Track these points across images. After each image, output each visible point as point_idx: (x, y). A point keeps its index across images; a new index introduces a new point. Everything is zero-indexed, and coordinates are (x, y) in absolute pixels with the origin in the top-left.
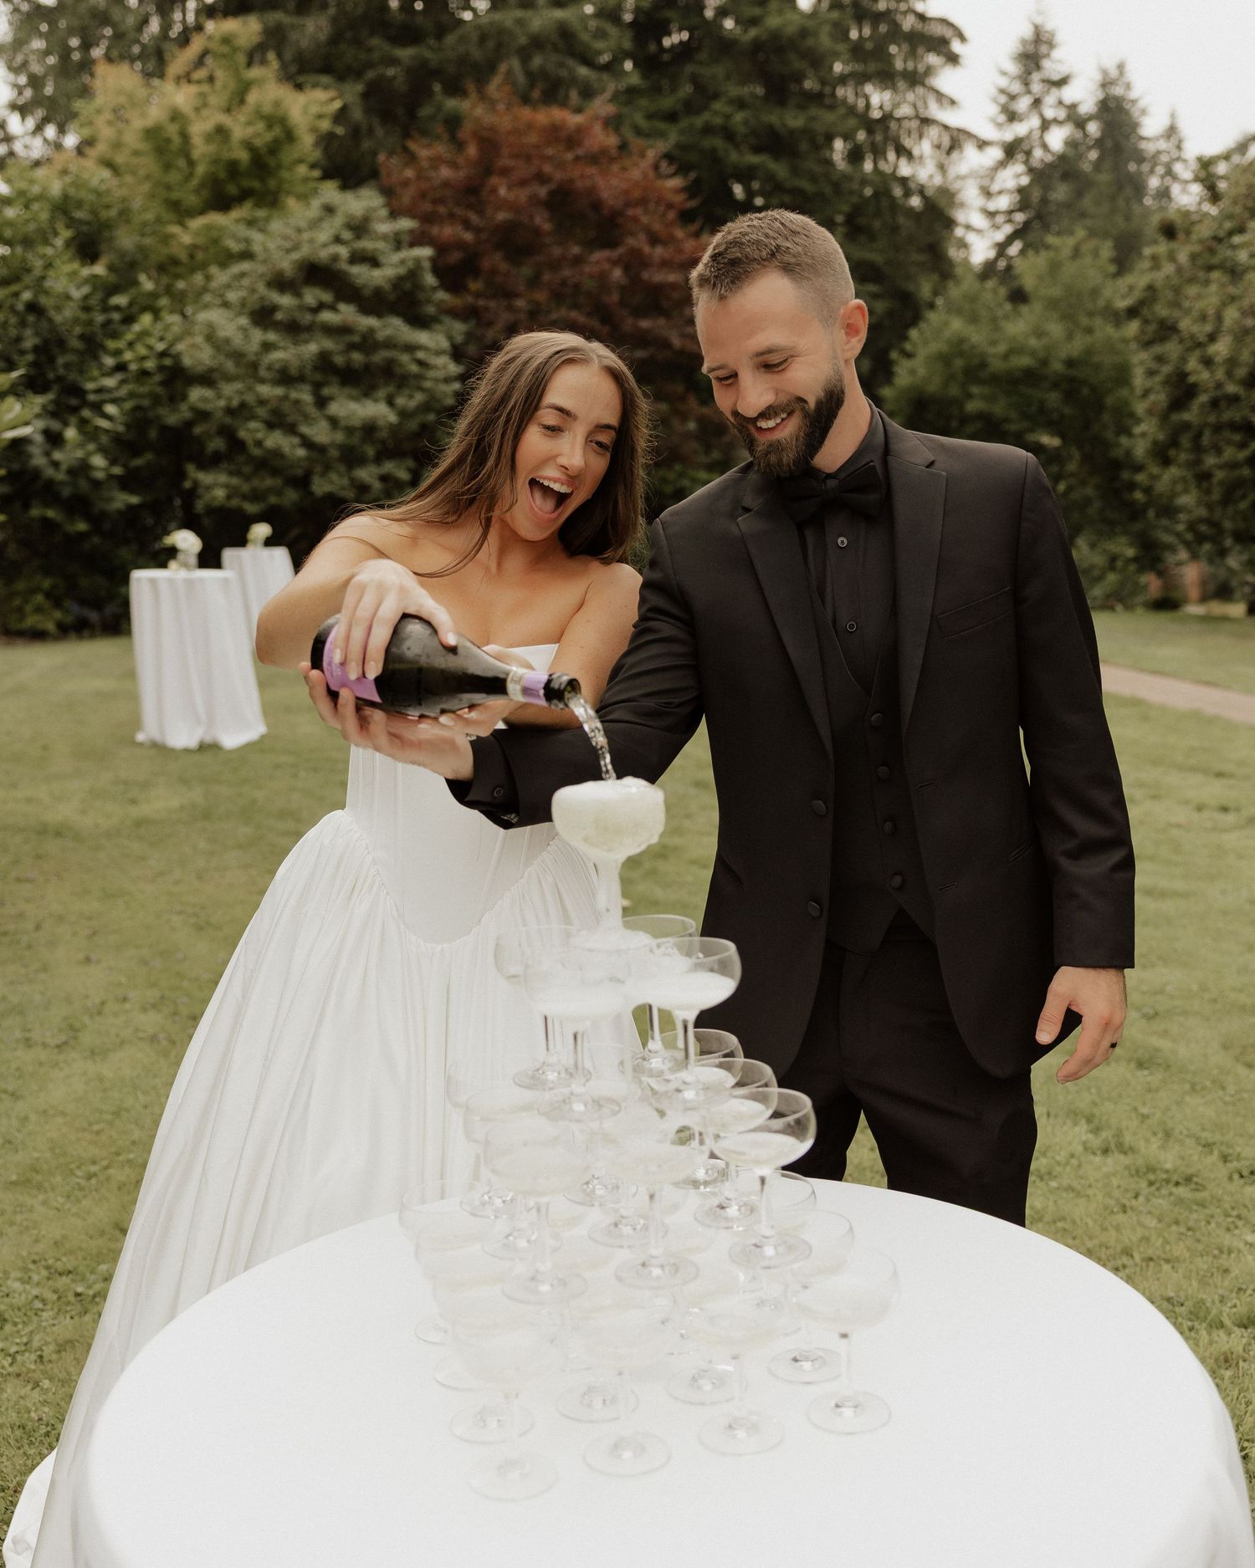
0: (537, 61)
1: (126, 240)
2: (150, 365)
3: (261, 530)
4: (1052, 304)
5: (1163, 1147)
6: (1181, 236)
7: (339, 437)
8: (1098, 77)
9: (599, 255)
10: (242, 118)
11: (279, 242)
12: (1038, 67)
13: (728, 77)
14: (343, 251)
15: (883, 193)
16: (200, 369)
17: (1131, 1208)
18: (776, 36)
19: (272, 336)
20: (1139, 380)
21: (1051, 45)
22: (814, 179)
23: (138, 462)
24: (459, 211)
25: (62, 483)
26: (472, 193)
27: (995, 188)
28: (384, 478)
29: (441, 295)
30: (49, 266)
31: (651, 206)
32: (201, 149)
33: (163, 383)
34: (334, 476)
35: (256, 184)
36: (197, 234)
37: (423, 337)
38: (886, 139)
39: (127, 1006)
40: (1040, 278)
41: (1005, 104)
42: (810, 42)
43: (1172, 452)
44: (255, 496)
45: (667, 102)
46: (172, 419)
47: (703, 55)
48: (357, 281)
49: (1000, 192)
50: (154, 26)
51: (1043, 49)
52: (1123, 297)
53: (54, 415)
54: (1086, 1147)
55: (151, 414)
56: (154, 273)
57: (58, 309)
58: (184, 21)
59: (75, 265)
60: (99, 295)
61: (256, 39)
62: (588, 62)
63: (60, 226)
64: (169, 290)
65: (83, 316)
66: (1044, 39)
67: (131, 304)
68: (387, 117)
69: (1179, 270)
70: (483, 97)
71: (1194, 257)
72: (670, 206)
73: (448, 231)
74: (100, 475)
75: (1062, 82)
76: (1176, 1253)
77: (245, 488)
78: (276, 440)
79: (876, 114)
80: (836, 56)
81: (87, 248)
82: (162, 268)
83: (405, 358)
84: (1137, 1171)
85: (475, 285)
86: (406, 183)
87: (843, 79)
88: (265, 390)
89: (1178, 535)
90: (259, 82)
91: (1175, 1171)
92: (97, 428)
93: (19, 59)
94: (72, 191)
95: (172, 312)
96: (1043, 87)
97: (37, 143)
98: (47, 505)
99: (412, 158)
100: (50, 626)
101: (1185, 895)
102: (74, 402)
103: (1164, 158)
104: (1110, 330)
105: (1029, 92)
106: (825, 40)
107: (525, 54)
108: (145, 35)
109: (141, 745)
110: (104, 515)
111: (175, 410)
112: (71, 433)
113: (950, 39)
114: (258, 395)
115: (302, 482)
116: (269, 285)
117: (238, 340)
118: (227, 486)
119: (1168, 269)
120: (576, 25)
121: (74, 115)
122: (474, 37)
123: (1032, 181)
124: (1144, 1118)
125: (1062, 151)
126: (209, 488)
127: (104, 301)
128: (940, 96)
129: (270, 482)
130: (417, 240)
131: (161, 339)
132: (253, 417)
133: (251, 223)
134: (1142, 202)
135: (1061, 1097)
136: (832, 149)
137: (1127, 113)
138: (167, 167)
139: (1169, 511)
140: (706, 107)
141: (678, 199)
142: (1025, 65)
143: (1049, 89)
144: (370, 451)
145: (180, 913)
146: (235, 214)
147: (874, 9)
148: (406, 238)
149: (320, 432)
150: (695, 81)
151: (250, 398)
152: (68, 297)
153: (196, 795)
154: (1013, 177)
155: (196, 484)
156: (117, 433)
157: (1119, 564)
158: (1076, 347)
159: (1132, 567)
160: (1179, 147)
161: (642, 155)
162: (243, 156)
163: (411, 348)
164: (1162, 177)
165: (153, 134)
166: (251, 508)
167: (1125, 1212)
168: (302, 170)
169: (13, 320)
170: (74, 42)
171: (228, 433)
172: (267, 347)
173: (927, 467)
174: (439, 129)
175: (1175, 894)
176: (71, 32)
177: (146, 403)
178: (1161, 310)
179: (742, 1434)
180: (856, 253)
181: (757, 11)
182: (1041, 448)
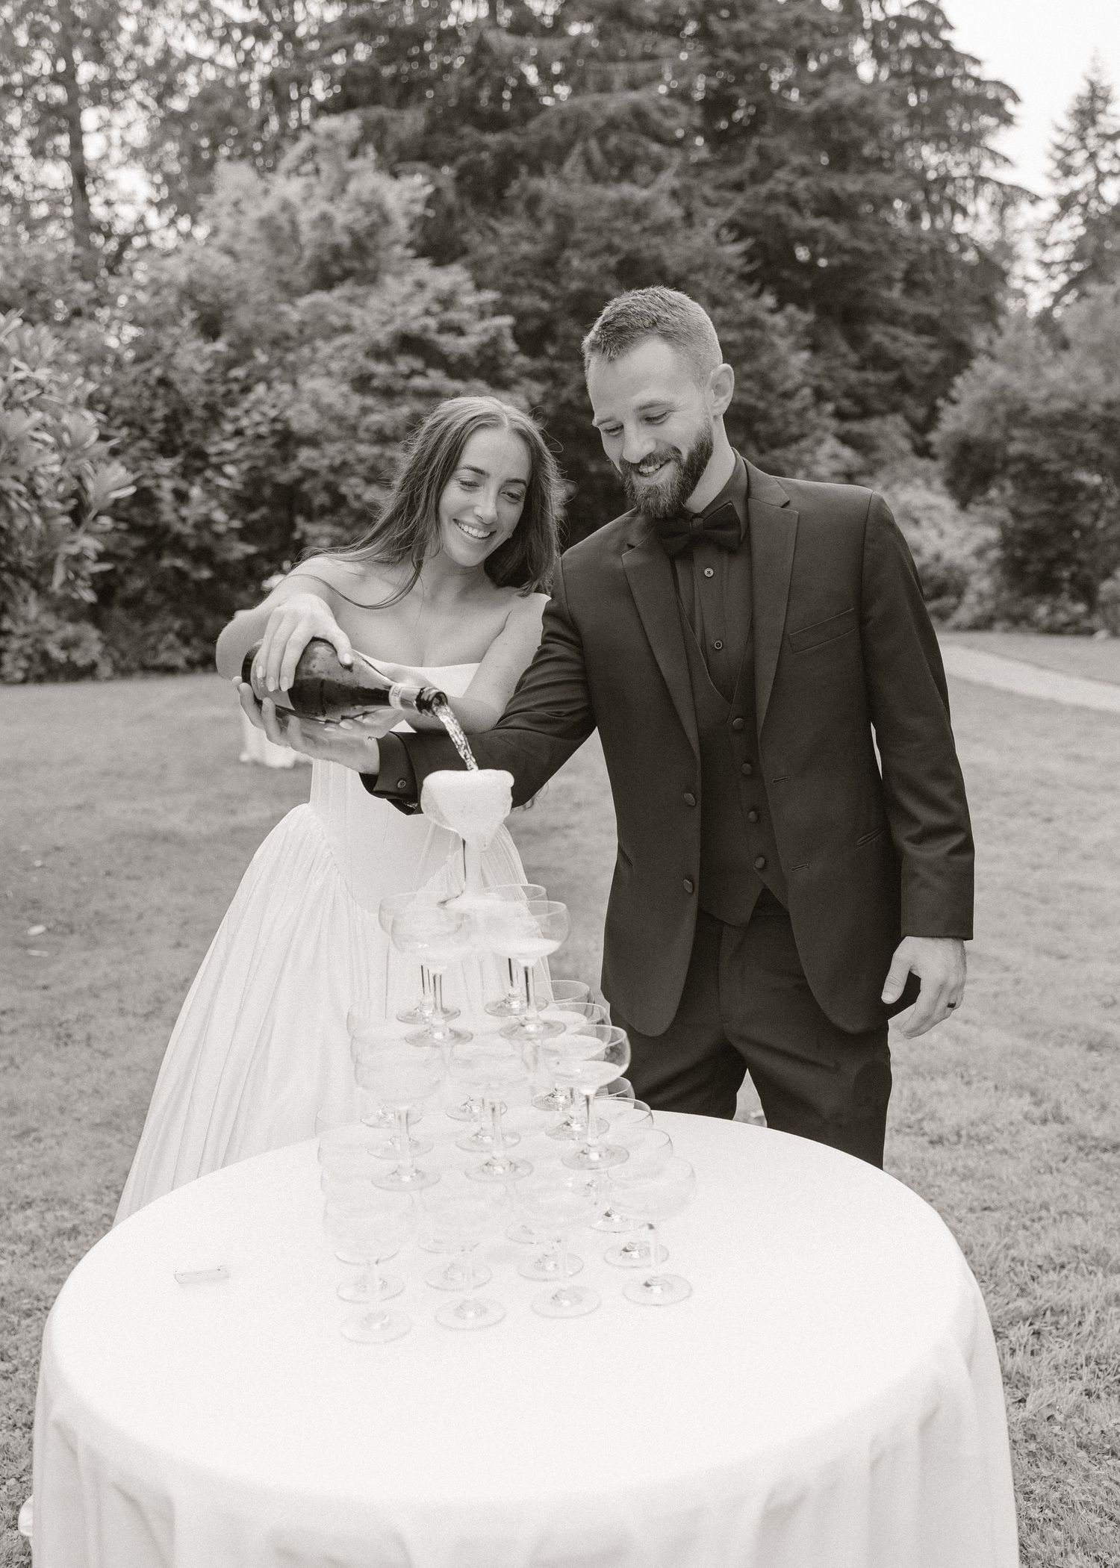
0: (613, 141)
1: (244, 318)
2: (263, 429)
4: (1093, 350)
5: (1097, 1118)
10: (344, 206)
11: (376, 316)
12: (1094, 122)
13: (792, 148)
14: (432, 323)
15: (939, 250)
16: (306, 432)
18: (836, 106)
19: (369, 401)
21: (1106, 100)
22: (872, 240)
23: (254, 516)
24: (537, 283)
25: (188, 536)
26: (549, 265)
27: (1050, 240)
29: (522, 360)
30: (177, 344)
31: (712, 271)
32: (308, 235)
33: (276, 446)
35: (356, 265)
36: (304, 311)
38: (943, 200)
40: (1081, 325)
41: (1061, 160)
42: (869, 110)
45: (734, 173)
46: (285, 476)
47: (767, 128)
48: (444, 349)
49: (1056, 244)
50: (274, 124)
51: (1099, 105)
53: (184, 476)
54: (1026, 1116)
55: (265, 473)
56: (267, 347)
57: (185, 382)
58: (300, 119)
59: (199, 343)
60: (221, 369)
61: (356, 134)
62: (658, 139)
63: (186, 309)
64: (280, 363)
65: (206, 388)
66: (1100, 95)
67: (248, 376)
68: (478, 198)
70: (559, 176)
72: (730, 271)
73: (527, 301)
74: (221, 528)
75: (1116, 136)
76: (1090, 1209)
78: (373, 494)
79: (932, 175)
80: (893, 120)
81: (210, 327)
82: (275, 343)
84: (1070, 1139)
85: (551, 349)
86: (490, 258)
87: (902, 142)
88: (365, 450)
90: (358, 173)
91: (1104, 1139)
92: (218, 487)
93: (155, 159)
94: (196, 276)
95: (282, 382)
96: (1098, 142)
97: (171, 234)
98: (176, 555)
99: (495, 235)
100: (180, 662)
102: (199, 464)
105: (1085, 147)
106: (883, 108)
107: (602, 136)
108: (266, 133)
109: (244, 764)
110: (226, 564)
111: (286, 469)
112: (196, 492)
113: (1004, 100)
114: (357, 454)
116: (367, 354)
117: (339, 405)
118: (331, 536)
120: (649, 106)
121: (201, 209)
122: (555, 121)
123: (1088, 232)
125: (1116, 201)
127: (225, 373)
128: (994, 155)
130: (500, 310)
131: (274, 406)
132: (353, 474)
133: (351, 300)
136: (891, 210)
138: (279, 252)
140: (769, 176)
141: (738, 263)
142: (1080, 122)
143: (1104, 143)
146: (339, 291)
147: (932, 76)
148: (490, 309)
150: (762, 153)
151: (350, 457)
152: (193, 371)
154: (1071, 228)
155: (304, 534)
156: (236, 491)
161: (704, 224)
162: (345, 240)
165: (266, 223)
167: (1050, 1173)
168: (398, 250)
169: (146, 393)
170: (205, 142)
171: (330, 488)
172: (365, 411)
173: (783, 507)
174: (520, 207)
176: (200, 134)
177: (261, 463)
179: (566, 1303)
180: (912, 307)
181: (819, 84)
182: (1080, 486)
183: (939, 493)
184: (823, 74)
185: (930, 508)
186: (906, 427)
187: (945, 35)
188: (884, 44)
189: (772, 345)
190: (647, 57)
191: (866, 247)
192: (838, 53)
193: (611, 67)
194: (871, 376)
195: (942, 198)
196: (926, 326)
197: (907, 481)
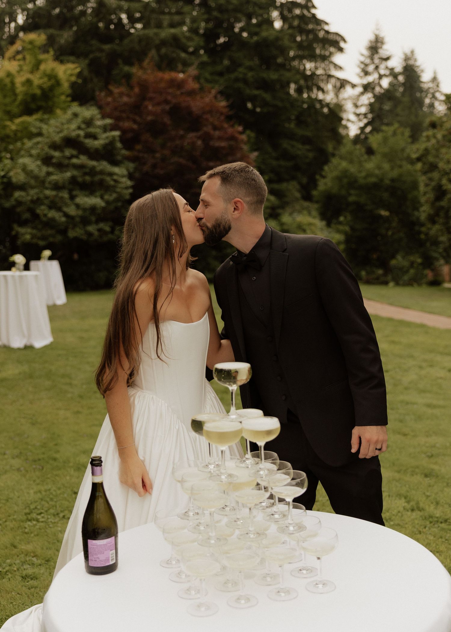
0: (163, 51)
3: (47, 253)
4: (385, 155)
5: (436, 508)
6: (438, 127)
7: (80, 212)
8: (403, 57)
9: (192, 135)
10: (38, 76)
11: (54, 129)
12: (377, 52)
13: (245, 57)
14: (82, 133)
15: (311, 106)
16: (19, 183)
17: (423, 532)
18: (265, 40)
19: (51, 169)
20: (422, 188)
21: (382, 43)
22: (282, 101)
24: (131, 116)
26: (137, 108)
27: (359, 103)
28: (99, 230)
29: (124, 152)
31: (214, 114)
32: (20, 89)
33: (3, 189)
34: (78, 229)
35: (43, 104)
36: (18, 125)
37: (116, 170)
38: (313, 84)
39: (6, 457)
40: (379, 144)
41: (363, 68)
42: (280, 43)
43: (436, 219)
44: (43, 238)
45: (219, 68)
46: (7, 205)
47: (234, 48)
48: (88, 146)
49: (362, 105)
51: (379, 45)
52: (415, 153)
54: (404, 508)
58: (10, 32)
61: (44, 42)
62: (185, 51)
66: (380, 41)
68: (98, 74)
69: (438, 142)
70: (141, 68)
71: (444, 136)
72: (222, 114)
73: (127, 124)
75: (387, 59)
76: (441, 549)
77: (39, 234)
78: (53, 214)
79: (308, 73)
80: (291, 48)
83: (108, 179)
84: (425, 518)
85: (139, 147)
86: (108, 104)
87: (294, 58)
88: (48, 192)
89: (440, 253)
90: (46, 61)
91: (440, 517)
96: (380, 61)
99: (110, 93)
101: (444, 407)
103: (431, 91)
104: (409, 167)
105: (373, 63)
106: (286, 42)
107: (158, 48)
111: (8, 201)
113: (340, 41)
114: (45, 195)
115: (64, 232)
116: (50, 147)
117: (36, 171)
118: (31, 234)
119: (433, 141)
120: (180, 35)
122: (137, 40)
123: (375, 101)
124: (428, 497)
125: (388, 88)
126: (23, 234)
128: (335, 65)
129: (49, 232)
130: (113, 128)
131: (3, 171)
132: (43, 204)
133: (42, 120)
134: (422, 109)
135: (394, 489)
136: (289, 87)
137: (415, 72)
138: (5, 96)
139: (436, 243)
140: (236, 70)
141: (225, 111)
142: (371, 52)
143: (382, 62)
144: (93, 219)
145: (24, 418)
146: (35, 117)
147: (307, 28)
148: (109, 127)
149: (72, 211)
150: (231, 59)
151: (41, 196)
153: (25, 368)
154: (367, 99)
155: (17, 233)
157: (415, 265)
158: (395, 173)
159: (421, 267)
160: (438, 86)
161: (210, 92)
162: (38, 92)
163: (111, 174)
164: (431, 98)
166: (42, 243)
167: (420, 533)
168: (63, 97)
171: (32, 211)
172: (49, 174)
174: (122, 80)
175: (439, 407)
178: (431, 159)
179: (283, 594)
180: (300, 132)
181: (257, 30)
182: (381, 216)
183: (314, 217)
184: (259, 25)
185: (310, 224)
186: (298, 187)
187: (313, 11)
188: (286, 13)
189: (241, 149)
190: (179, 13)
191: (280, 104)
192: (265, 16)
193: (162, 17)
194: (282, 163)
195: (313, 83)
196: (306, 141)
197: (300, 212)
